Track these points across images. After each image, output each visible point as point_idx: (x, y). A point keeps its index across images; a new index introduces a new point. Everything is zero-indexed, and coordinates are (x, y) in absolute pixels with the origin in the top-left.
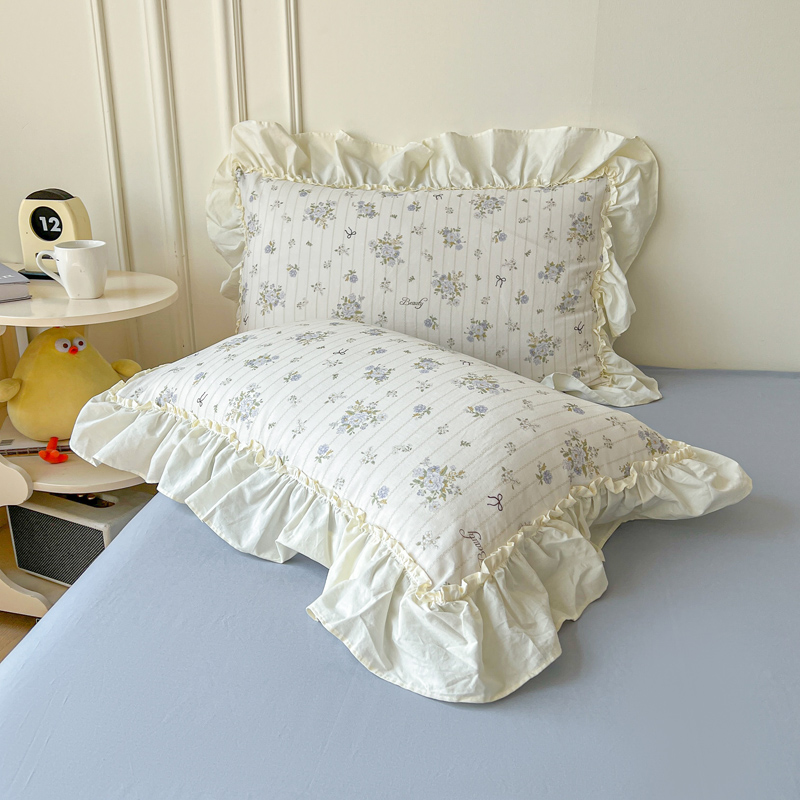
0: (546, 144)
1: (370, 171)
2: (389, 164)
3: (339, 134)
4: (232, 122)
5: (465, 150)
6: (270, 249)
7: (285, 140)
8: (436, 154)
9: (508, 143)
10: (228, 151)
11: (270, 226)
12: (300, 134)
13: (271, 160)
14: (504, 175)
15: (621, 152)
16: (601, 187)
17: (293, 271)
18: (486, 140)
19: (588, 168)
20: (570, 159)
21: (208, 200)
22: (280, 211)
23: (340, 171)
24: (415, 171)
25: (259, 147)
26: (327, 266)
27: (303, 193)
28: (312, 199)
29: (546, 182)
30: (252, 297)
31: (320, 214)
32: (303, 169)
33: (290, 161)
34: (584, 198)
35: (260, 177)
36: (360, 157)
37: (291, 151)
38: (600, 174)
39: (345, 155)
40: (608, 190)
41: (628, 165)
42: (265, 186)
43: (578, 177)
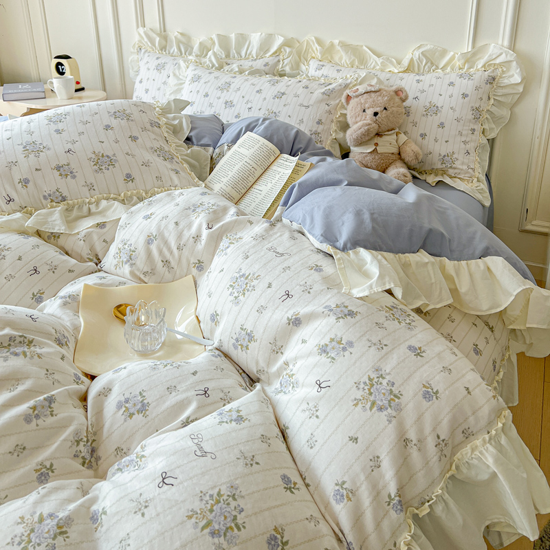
0: (255, 39)
4: (138, 27)
9: (243, 39)
11: (143, 72)
15: (288, 43)
16: (277, 59)
18: (233, 36)
19: (273, 50)
20: (265, 46)
24: (205, 50)
28: (159, 61)
31: (160, 68)
32: (163, 48)
33: (157, 45)
34: (266, 64)
36: (185, 44)
37: (158, 40)
38: (277, 54)
39: (179, 42)
40: (279, 61)
43: (268, 55)
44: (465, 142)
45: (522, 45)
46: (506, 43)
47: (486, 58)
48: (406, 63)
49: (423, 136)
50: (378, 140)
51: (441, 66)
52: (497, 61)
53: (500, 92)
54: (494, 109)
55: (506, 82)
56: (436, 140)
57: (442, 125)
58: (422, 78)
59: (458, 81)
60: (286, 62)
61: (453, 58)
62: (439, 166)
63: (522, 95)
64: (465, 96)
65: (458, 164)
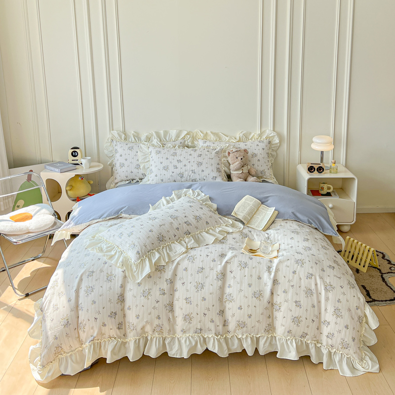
0: (173, 133)
1: (139, 139)
2: (143, 137)
3: (133, 132)
4: (110, 131)
5: (158, 134)
6: (121, 156)
7: (122, 134)
8: (152, 135)
9: (166, 133)
10: (109, 136)
11: (120, 151)
12: (124, 132)
13: (119, 138)
14: (165, 139)
15: (187, 134)
16: (184, 141)
17: (126, 160)
18: (162, 132)
19: (181, 137)
20: (178, 136)
21: (105, 146)
22: (122, 148)
23: (133, 139)
24: (148, 139)
25: (117, 136)
26: (133, 158)
27: (127, 144)
28: (128, 146)
29: (174, 140)
30: (118, 165)
31: (131, 149)
32: (125, 139)
33: (123, 138)
34: (181, 143)
35: (116, 141)
36: (137, 137)
37: (123, 136)
38: (183, 138)
39: (134, 136)
41: (188, 136)
42: (118, 143)
43: (179, 139)
44: (267, 165)
45: (276, 129)
46: (272, 129)
47: (266, 135)
48: (238, 138)
49: (253, 165)
50: (243, 168)
51: (250, 138)
52: (270, 136)
53: (273, 146)
54: (272, 153)
55: (274, 142)
56: (258, 166)
57: (259, 160)
58: (246, 144)
59: (259, 144)
60: (188, 141)
61: (254, 135)
62: (260, 175)
63: (279, 146)
64: (263, 149)
65: (266, 174)
